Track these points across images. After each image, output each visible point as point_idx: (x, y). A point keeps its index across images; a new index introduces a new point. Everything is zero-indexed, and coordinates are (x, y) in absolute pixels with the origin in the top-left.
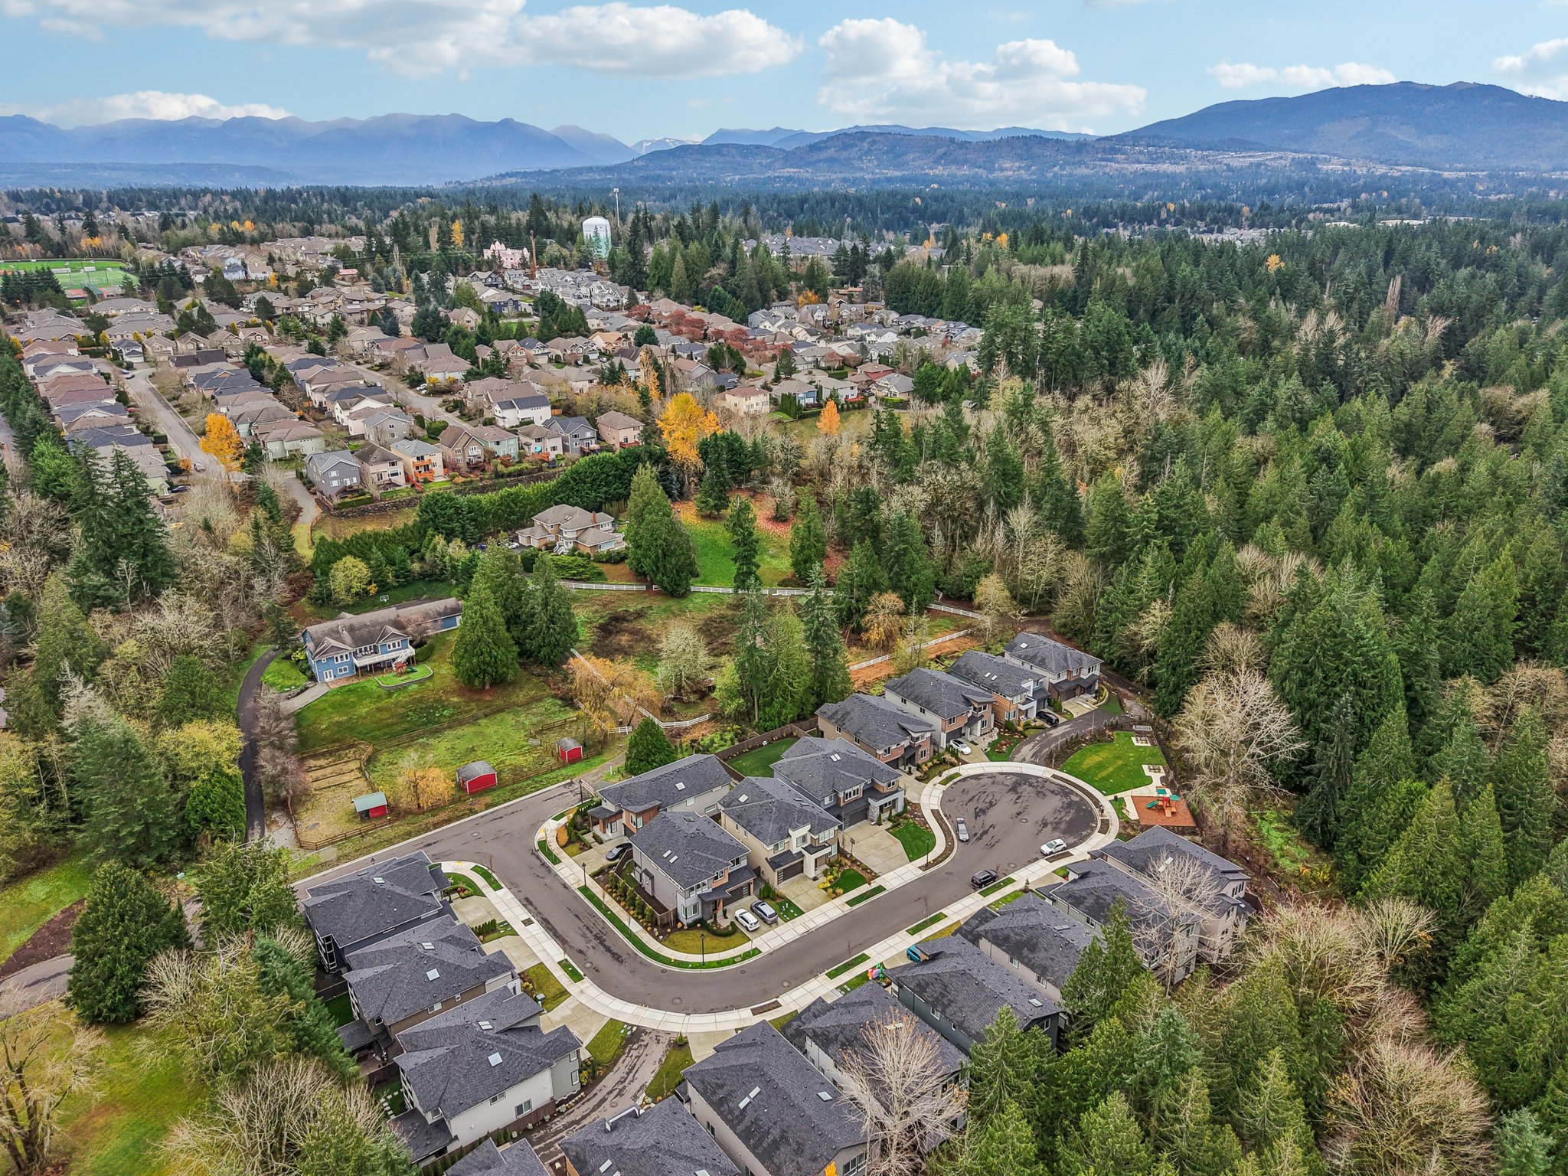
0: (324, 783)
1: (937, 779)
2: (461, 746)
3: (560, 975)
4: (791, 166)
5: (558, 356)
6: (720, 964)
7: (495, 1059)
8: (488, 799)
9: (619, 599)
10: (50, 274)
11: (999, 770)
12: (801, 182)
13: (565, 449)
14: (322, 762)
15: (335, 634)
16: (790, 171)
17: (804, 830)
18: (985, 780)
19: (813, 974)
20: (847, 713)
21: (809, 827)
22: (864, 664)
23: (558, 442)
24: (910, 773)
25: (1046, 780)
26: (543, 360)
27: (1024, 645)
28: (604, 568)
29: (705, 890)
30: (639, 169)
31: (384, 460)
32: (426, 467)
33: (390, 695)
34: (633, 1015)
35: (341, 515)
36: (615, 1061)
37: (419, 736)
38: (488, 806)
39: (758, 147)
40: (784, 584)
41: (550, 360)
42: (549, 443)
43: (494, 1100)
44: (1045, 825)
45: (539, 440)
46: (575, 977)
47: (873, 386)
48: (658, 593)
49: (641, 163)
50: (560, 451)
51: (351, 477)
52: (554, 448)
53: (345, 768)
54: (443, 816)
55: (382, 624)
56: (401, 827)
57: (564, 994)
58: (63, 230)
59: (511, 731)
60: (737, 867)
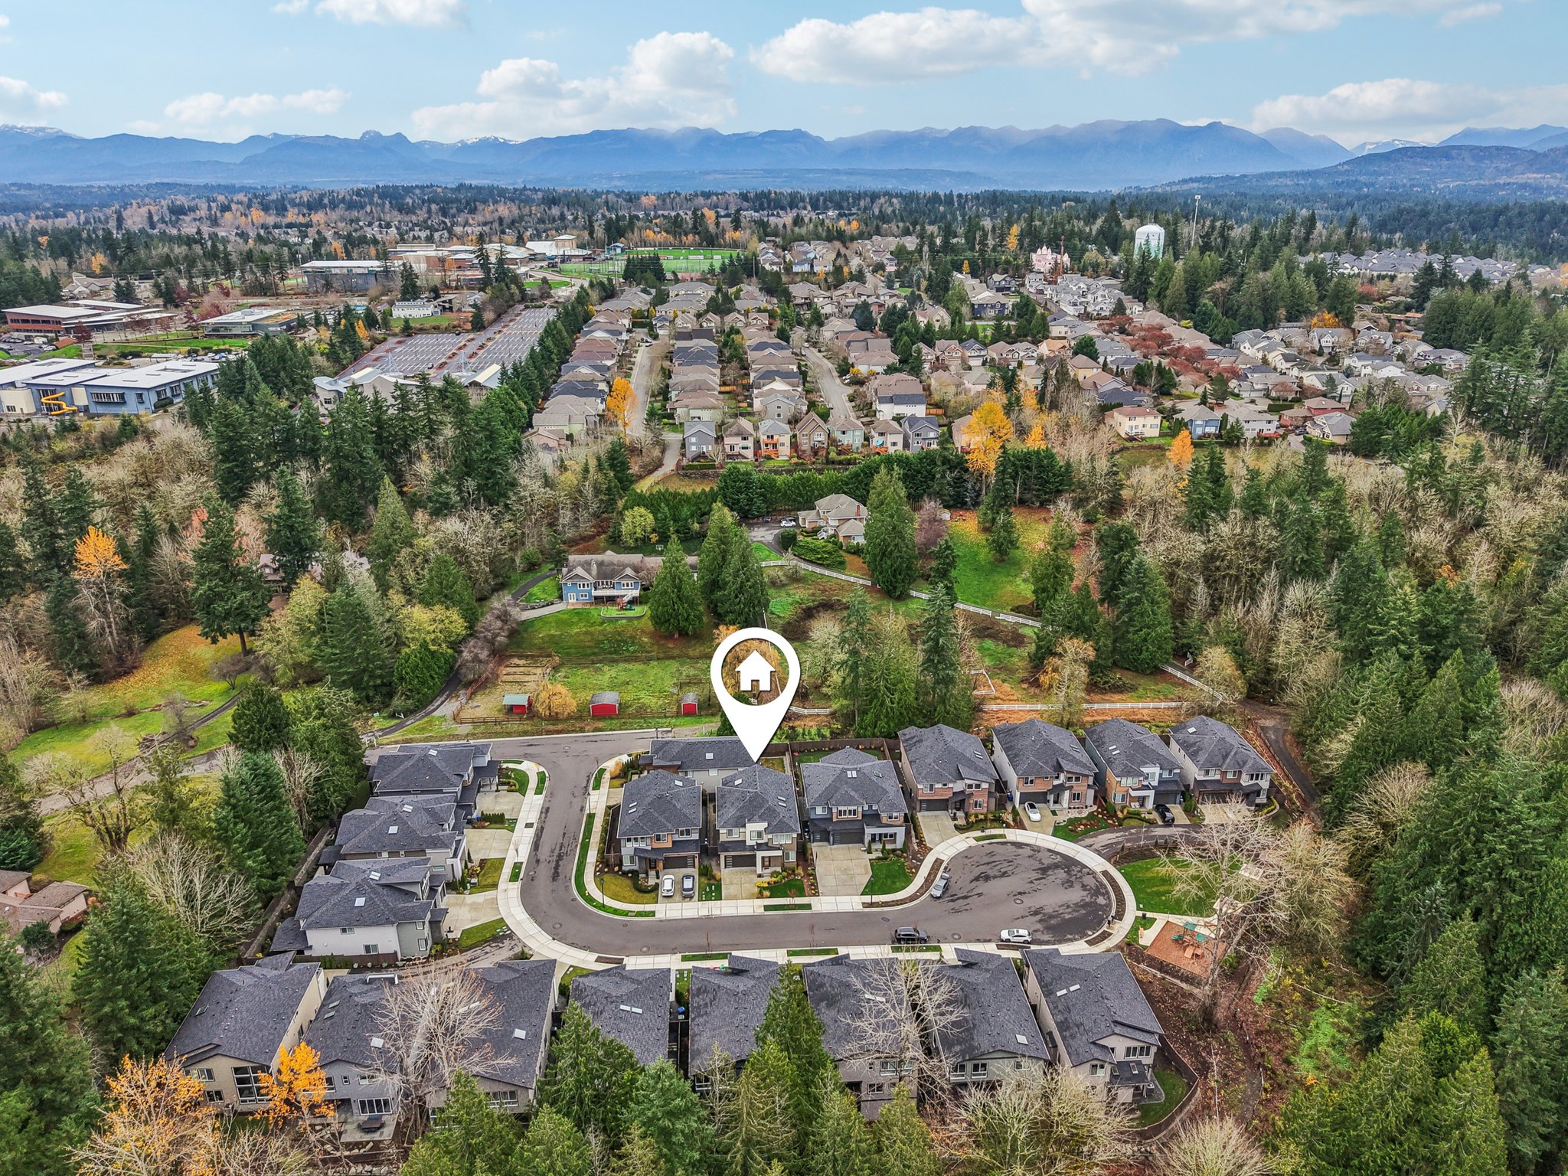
0: (510, 678)
1: (978, 834)
2: (624, 677)
3: (507, 870)
4: (1538, 171)
5: (993, 359)
6: (616, 911)
7: (360, 902)
8: (601, 724)
9: (842, 588)
10: (658, 259)
11: (1052, 847)
12: (1536, 189)
13: (906, 445)
14: (522, 662)
15: (586, 566)
16: (1532, 177)
17: (762, 826)
18: (1027, 851)
19: (673, 951)
20: (921, 741)
21: (765, 825)
22: (1028, 707)
23: (899, 439)
24: (954, 818)
25: (1092, 873)
26: (975, 363)
27: (1192, 730)
28: (848, 558)
29: (643, 846)
30: (1341, 174)
31: (737, 434)
32: (775, 446)
33: (602, 624)
34: (519, 923)
35: (685, 475)
36: (470, 948)
37: (600, 662)
38: (596, 730)
39: (1498, 148)
40: (1017, 610)
41: (984, 363)
42: (890, 439)
43: (344, 931)
44: (1036, 913)
45: (882, 434)
46: (514, 877)
47: (1308, 424)
48: (878, 591)
49: (1346, 167)
50: (900, 447)
51: (707, 444)
52: (894, 444)
53: (533, 670)
54: (560, 727)
55: (625, 566)
56: (527, 726)
57: (495, 886)
58: (717, 224)
59: (667, 677)
60: (685, 838)
